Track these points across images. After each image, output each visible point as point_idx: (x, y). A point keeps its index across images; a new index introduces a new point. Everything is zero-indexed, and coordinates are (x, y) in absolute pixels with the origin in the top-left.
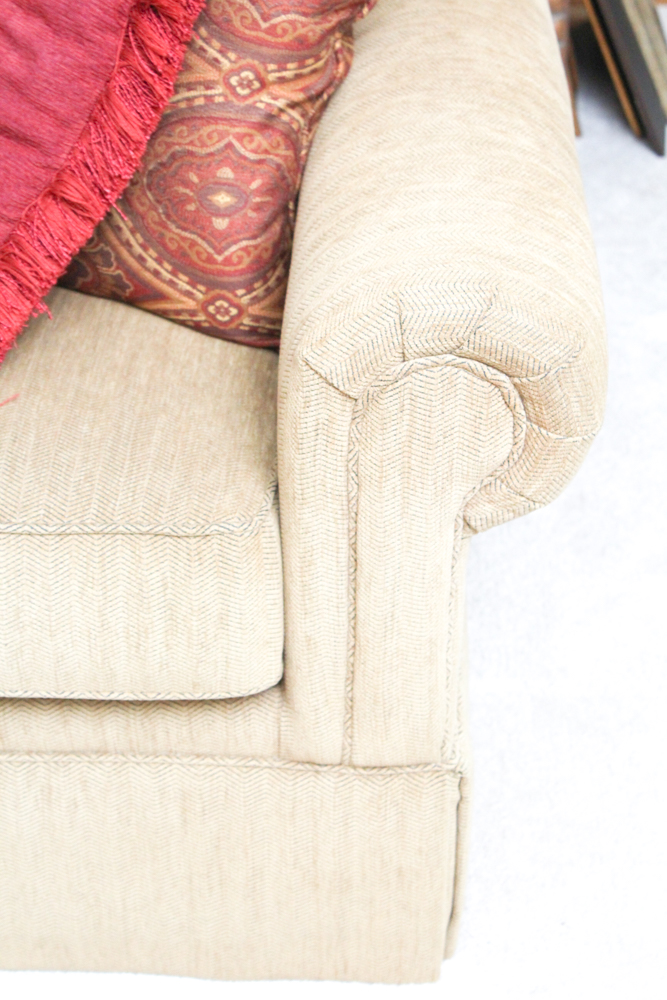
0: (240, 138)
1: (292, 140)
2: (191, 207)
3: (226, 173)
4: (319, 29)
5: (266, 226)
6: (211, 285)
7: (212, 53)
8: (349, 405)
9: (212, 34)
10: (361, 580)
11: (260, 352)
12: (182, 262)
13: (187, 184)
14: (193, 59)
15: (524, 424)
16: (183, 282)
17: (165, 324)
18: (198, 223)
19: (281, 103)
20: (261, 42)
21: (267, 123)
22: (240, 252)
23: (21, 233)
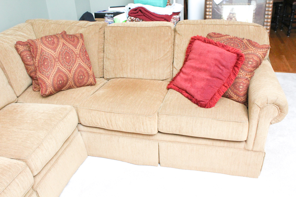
0: (244, 81)
1: (249, 81)
2: (237, 88)
3: (242, 84)
4: (253, 69)
5: (245, 90)
6: (239, 96)
7: (241, 71)
8: (260, 109)
9: (241, 69)
10: (258, 129)
11: (243, 104)
12: (236, 94)
13: (237, 85)
14: (239, 72)
15: (279, 112)
16: (235, 96)
17: (232, 101)
18: (238, 89)
19: (248, 77)
20: (247, 70)
21: (247, 79)
22: (242, 93)
23: (220, 89)
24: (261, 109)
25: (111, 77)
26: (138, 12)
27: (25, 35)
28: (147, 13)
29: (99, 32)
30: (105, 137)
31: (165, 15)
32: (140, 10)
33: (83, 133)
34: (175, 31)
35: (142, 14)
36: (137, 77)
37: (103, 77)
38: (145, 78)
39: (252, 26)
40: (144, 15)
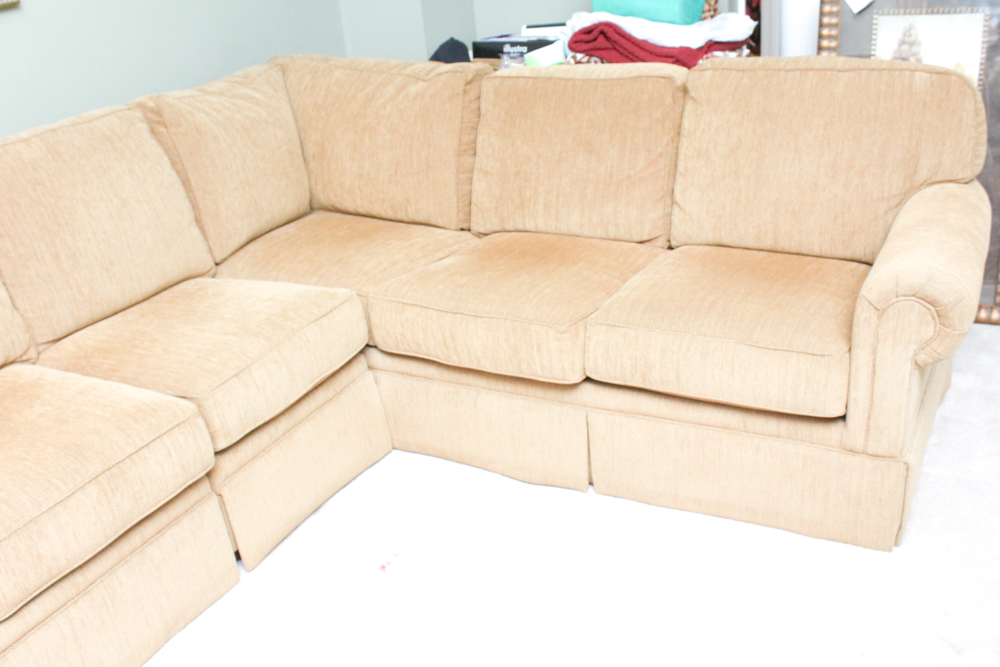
8: (877, 312)
15: (938, 325)
24: (881, 312)
25: (488, 228)
26: (595, 39)
27: (258, 96)
28: (622, 41)
29: (465, 91)
30: (439, 388)
31: (681, 48)
32: (602, 33)
33: (380, 375)
34: (685, 90)
35: (609, 45)
36: (564, 229)
37: (469, 230)
38: (586, 232)
39: (923, 74)
40: (615, 48)
